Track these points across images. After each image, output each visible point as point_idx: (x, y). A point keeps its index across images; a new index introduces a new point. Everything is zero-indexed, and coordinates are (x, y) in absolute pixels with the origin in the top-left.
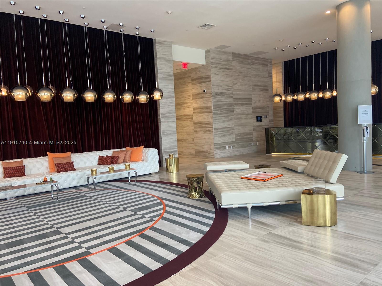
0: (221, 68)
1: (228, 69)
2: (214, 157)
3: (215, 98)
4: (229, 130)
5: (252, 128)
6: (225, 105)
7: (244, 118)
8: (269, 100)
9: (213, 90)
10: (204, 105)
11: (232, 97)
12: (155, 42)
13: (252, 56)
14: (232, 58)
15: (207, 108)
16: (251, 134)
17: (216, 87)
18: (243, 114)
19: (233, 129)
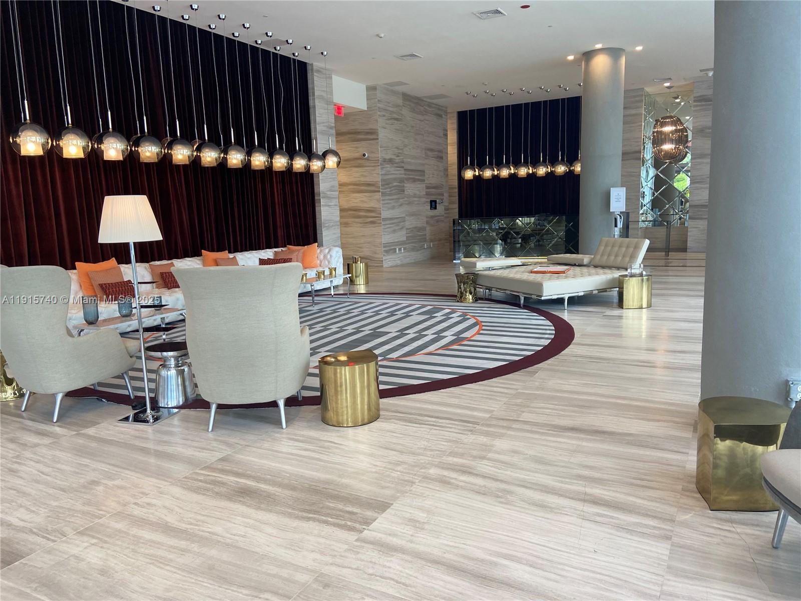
0: (389, 118)
1: (397, 119)
2: (383, 266)
3: (384, 168)
4: (400, 222)
5: (425, 219)
6: (395, 179)
7: (416, 202)
8: (444, 174)
9: (381, 154)
10: (362, 179)
11: (403, 167)
12: (312, 70)
13: (425, 99)
14: (402, 101)
15: (369, 185)
16: (423, 229)
17: (384, 150)
18: (415, 196)
19: (404, 221)
